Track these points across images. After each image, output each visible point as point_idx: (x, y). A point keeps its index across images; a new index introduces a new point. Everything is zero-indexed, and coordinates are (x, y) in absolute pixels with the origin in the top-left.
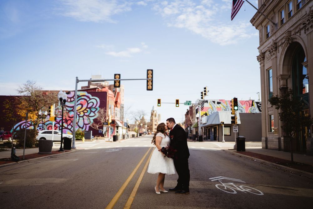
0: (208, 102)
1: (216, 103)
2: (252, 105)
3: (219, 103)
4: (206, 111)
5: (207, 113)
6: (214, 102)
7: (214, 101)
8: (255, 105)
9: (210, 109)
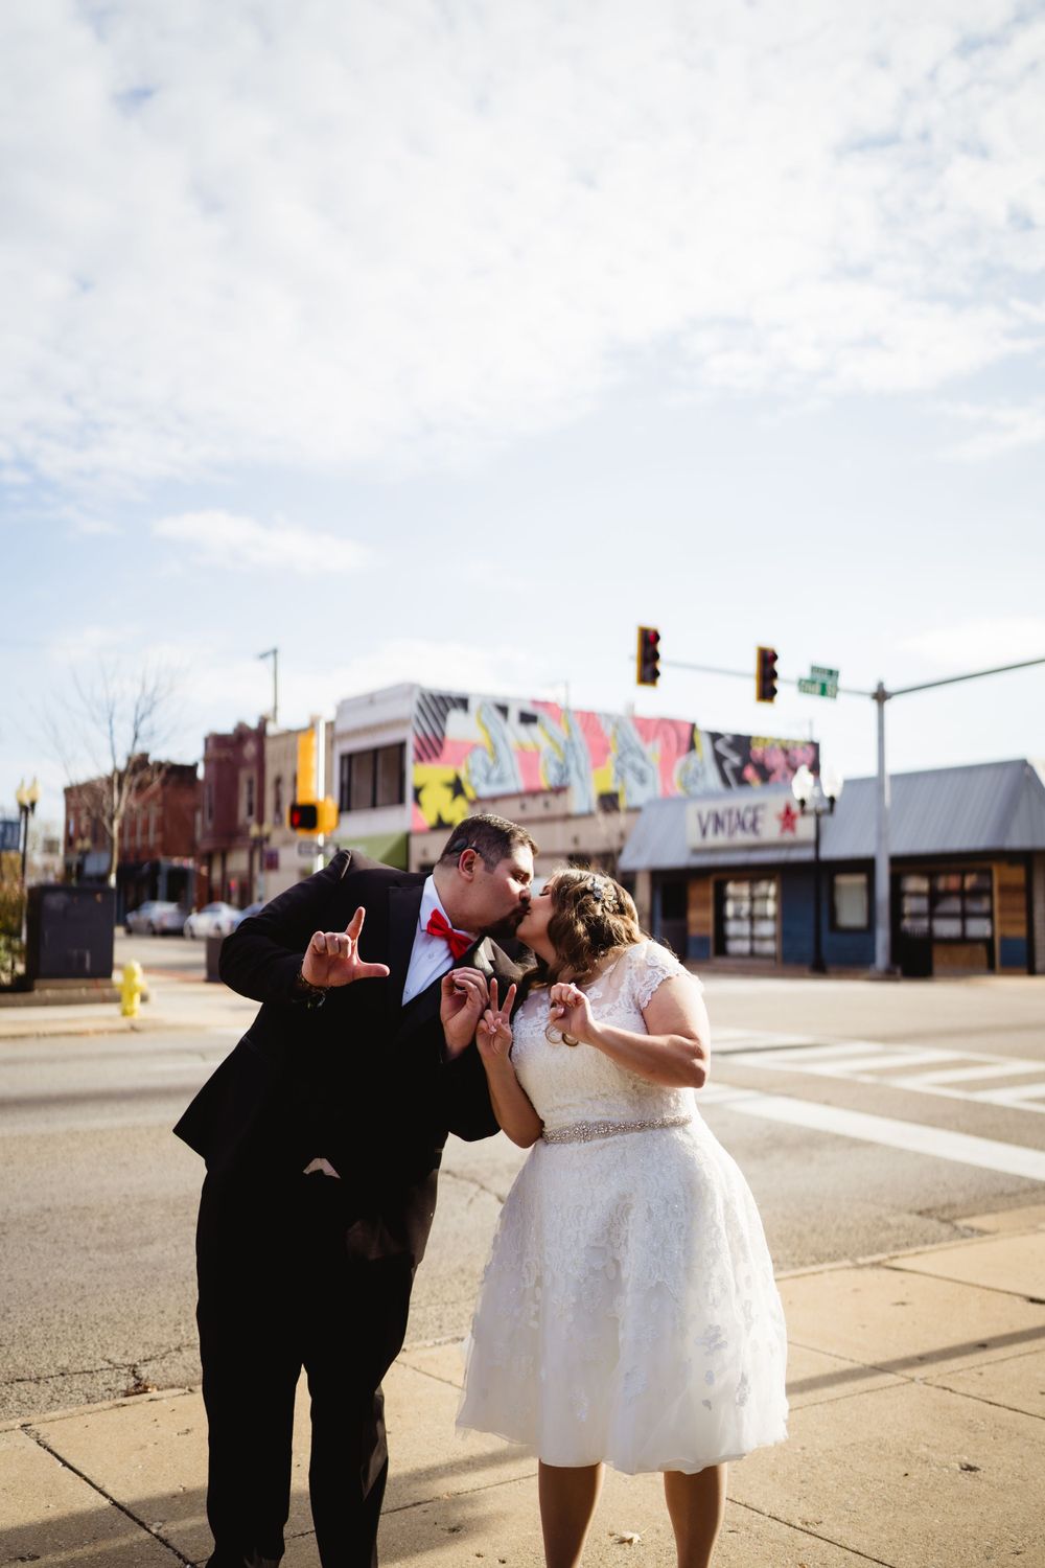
0: (472, 705)
1: (514, 715)
2: (692, 746)
3: (527, 719)
4: (459, 763)
5: (463, 776)
6: (503, 710)
7: (501, 702)
8: (704, 747)
9: (478, 754)
